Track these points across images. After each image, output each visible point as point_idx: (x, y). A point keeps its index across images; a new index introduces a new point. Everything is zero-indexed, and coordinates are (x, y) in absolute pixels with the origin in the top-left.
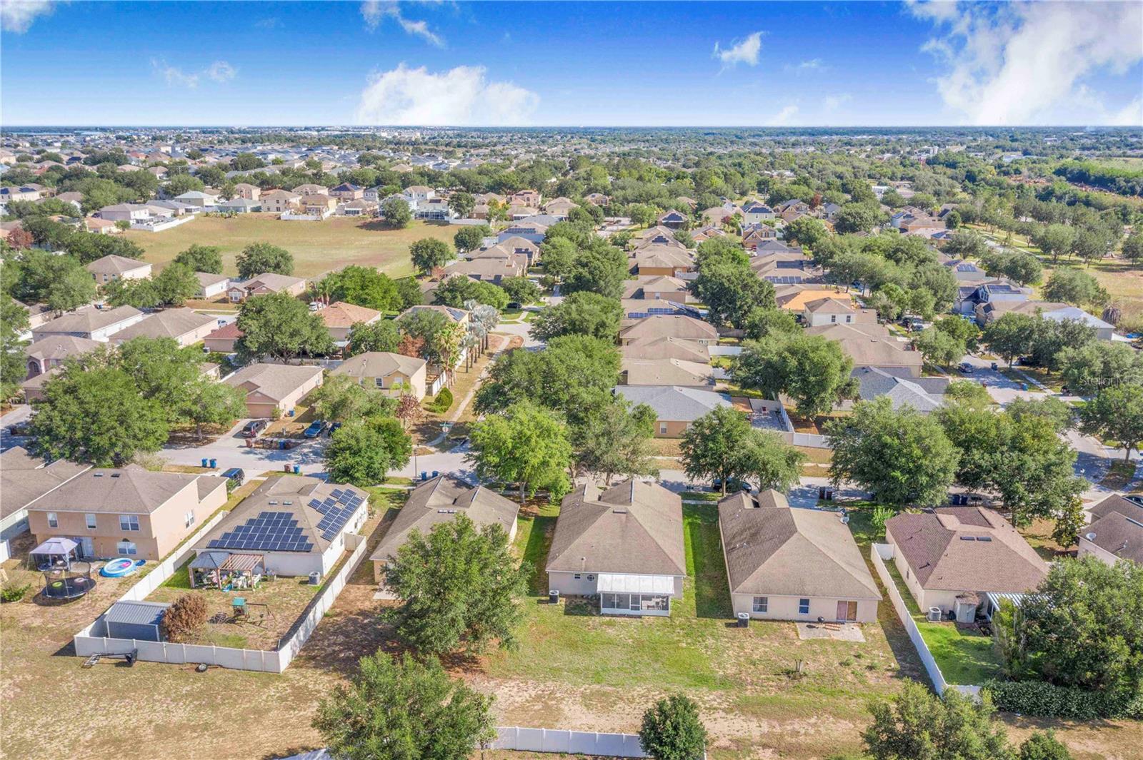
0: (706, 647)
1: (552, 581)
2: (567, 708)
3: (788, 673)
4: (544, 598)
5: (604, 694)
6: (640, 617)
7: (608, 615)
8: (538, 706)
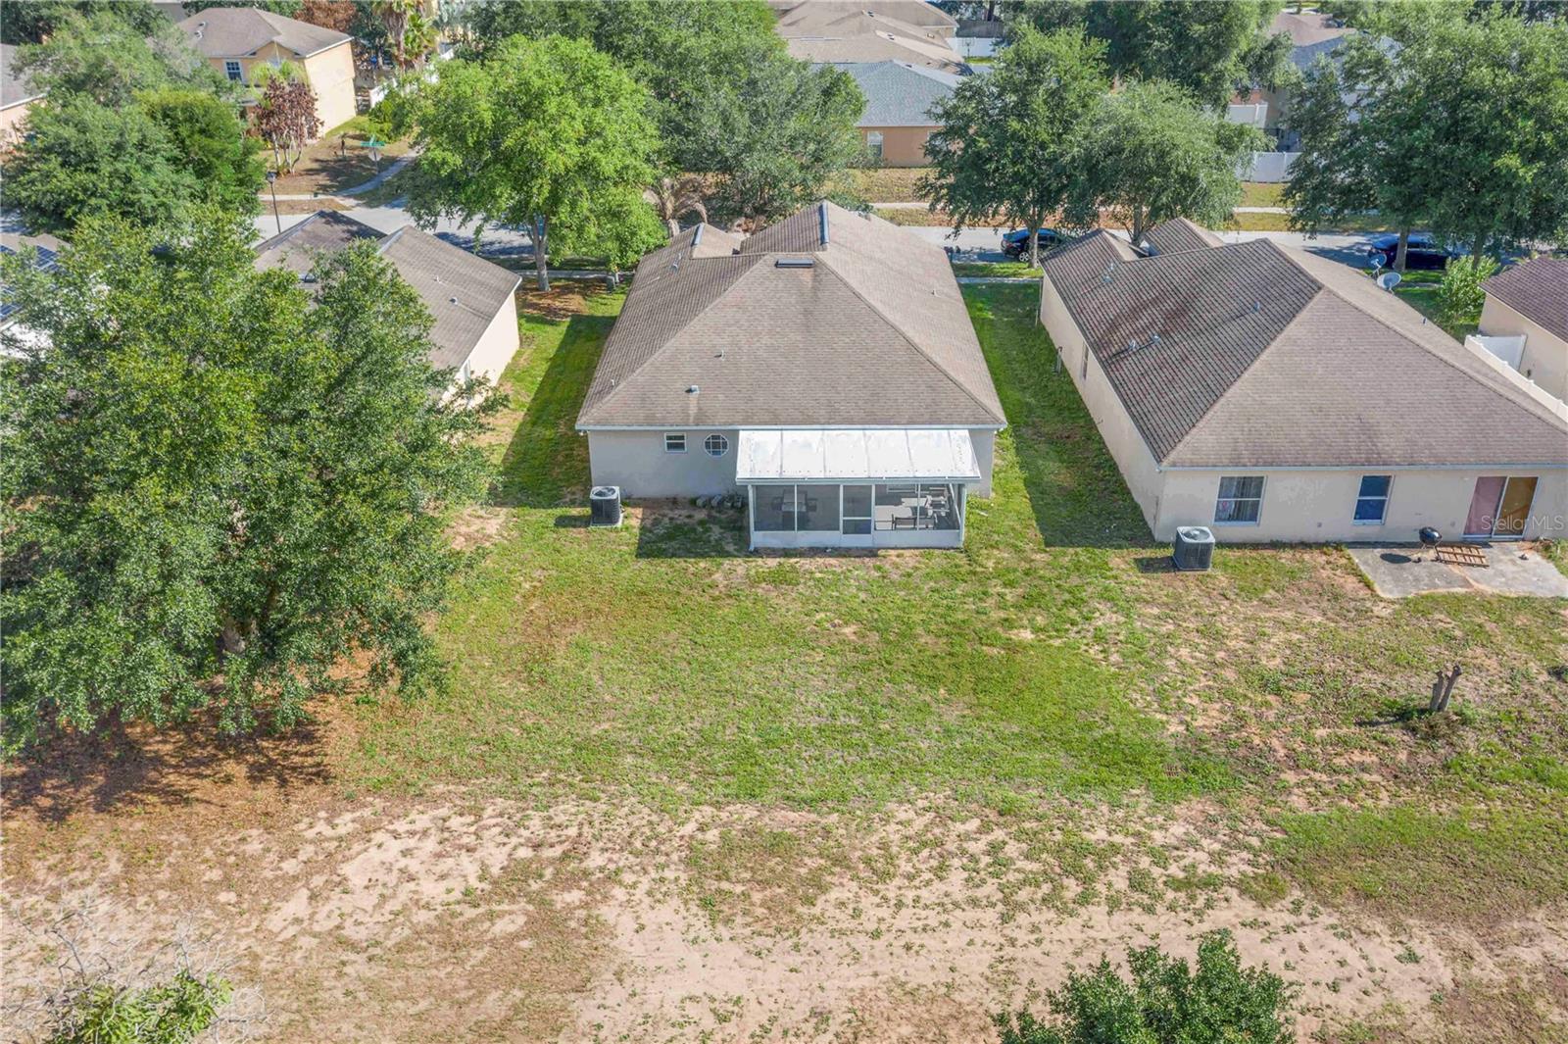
0: (1099, 638)
1: (601, 457)
2: (627, 923)
3: (1402, 716)
4: (575, 511)
5: (777, 845)
6: (872, 553)
7: (772, 552)
8: (511, 921)
